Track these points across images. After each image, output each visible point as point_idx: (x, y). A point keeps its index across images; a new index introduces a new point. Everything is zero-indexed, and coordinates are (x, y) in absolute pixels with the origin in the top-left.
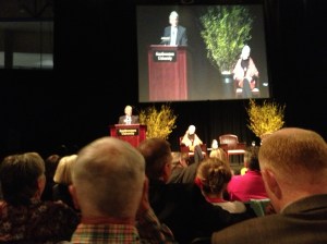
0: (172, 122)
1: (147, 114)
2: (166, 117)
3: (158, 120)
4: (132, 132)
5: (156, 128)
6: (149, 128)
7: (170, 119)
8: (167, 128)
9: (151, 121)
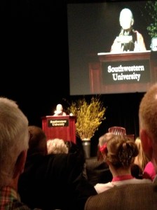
0: (101, 114)
1: (77, 106)
2: (96, 109)
3: (88, 112)
4: (62, 123)
5: (86, 119)
6: (79, 119)
7: (99, 111)
8: (97, 120)
9: (81, 113)
